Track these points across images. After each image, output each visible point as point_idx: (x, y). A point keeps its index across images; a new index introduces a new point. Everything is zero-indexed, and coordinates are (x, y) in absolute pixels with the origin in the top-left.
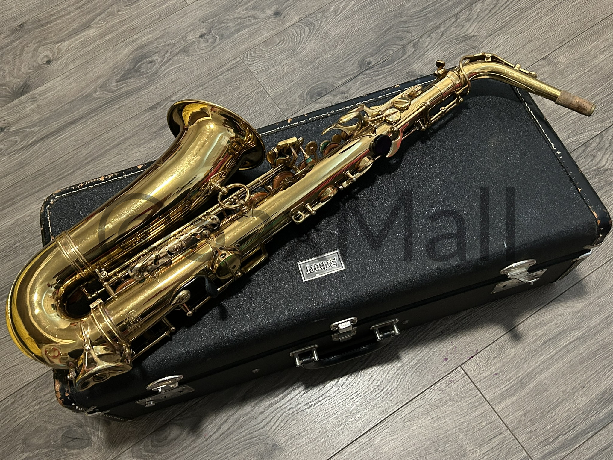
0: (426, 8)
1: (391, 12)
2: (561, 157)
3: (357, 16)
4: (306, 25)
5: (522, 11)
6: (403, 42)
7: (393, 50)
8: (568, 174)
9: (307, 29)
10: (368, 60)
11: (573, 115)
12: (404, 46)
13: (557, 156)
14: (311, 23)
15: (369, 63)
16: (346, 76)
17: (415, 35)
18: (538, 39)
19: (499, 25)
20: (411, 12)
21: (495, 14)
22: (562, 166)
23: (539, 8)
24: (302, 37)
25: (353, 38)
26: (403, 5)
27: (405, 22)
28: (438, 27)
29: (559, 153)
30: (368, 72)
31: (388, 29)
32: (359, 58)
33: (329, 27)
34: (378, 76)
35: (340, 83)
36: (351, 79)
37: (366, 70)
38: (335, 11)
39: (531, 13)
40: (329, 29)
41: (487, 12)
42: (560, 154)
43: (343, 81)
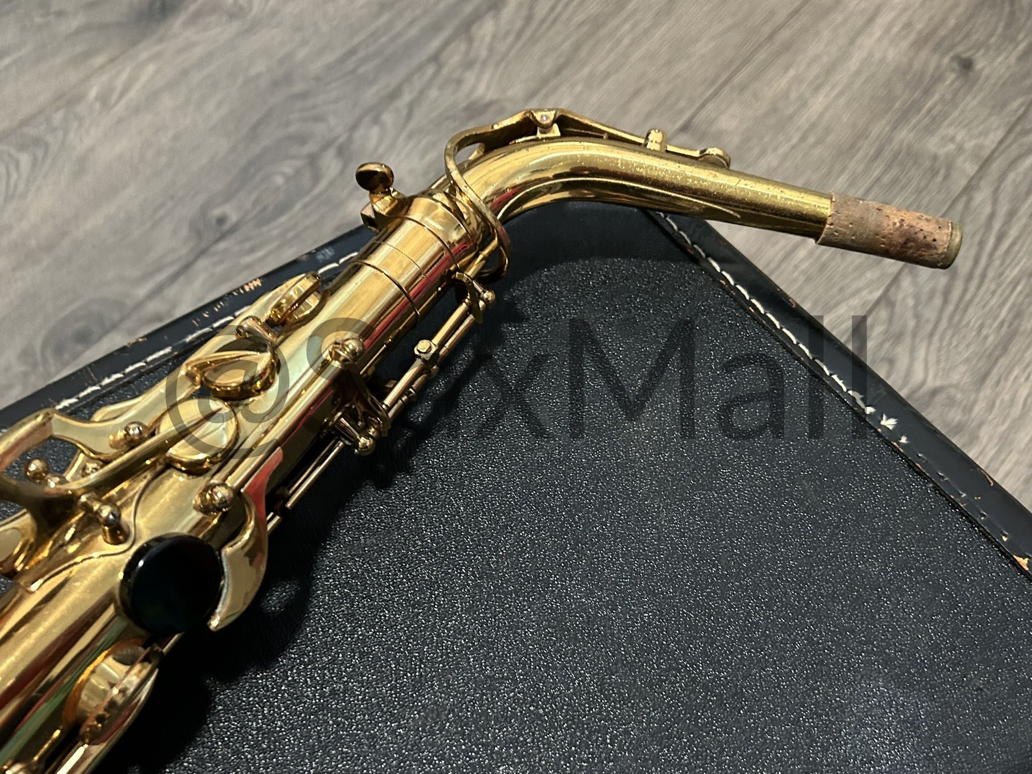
0: (352, 52)
1: (259, 76)
2: (904, 440)
3: (167, 102)
4: (22, 148)
5: (597, 23)
6: (310, 148)
7: (283, 174)
8: (955, 506)
9: (25, 159)
10: (217, 212)
11: (802, 260)
12: (313, 160)
13: (887, 439)
14: (37, 141)
15: (221, 220)
16: (159, 269)
17: (336, 125)
18: (655, 83)
19: (549, 65)
20: (316, 67)
21: (533, 40)
22: (920, 473)
23: (635, 12)
24: (12, 182)
25: (163, 160)
26: (289, 55)
27: (304, 95)
28: (394, 95)
29: (889, 423)
30: (222, 246)
31: (260, 122)
32: (190, 210)
33: (88, 142)
34: (252, 250)
35: (142, 292)
36: (174, 278)
37: (218, 240)
38: (104, 99)
39: (618, 27)
40: (92, 149)
41: (510, 39)
42: (896, 427)
43: (150, 285)
